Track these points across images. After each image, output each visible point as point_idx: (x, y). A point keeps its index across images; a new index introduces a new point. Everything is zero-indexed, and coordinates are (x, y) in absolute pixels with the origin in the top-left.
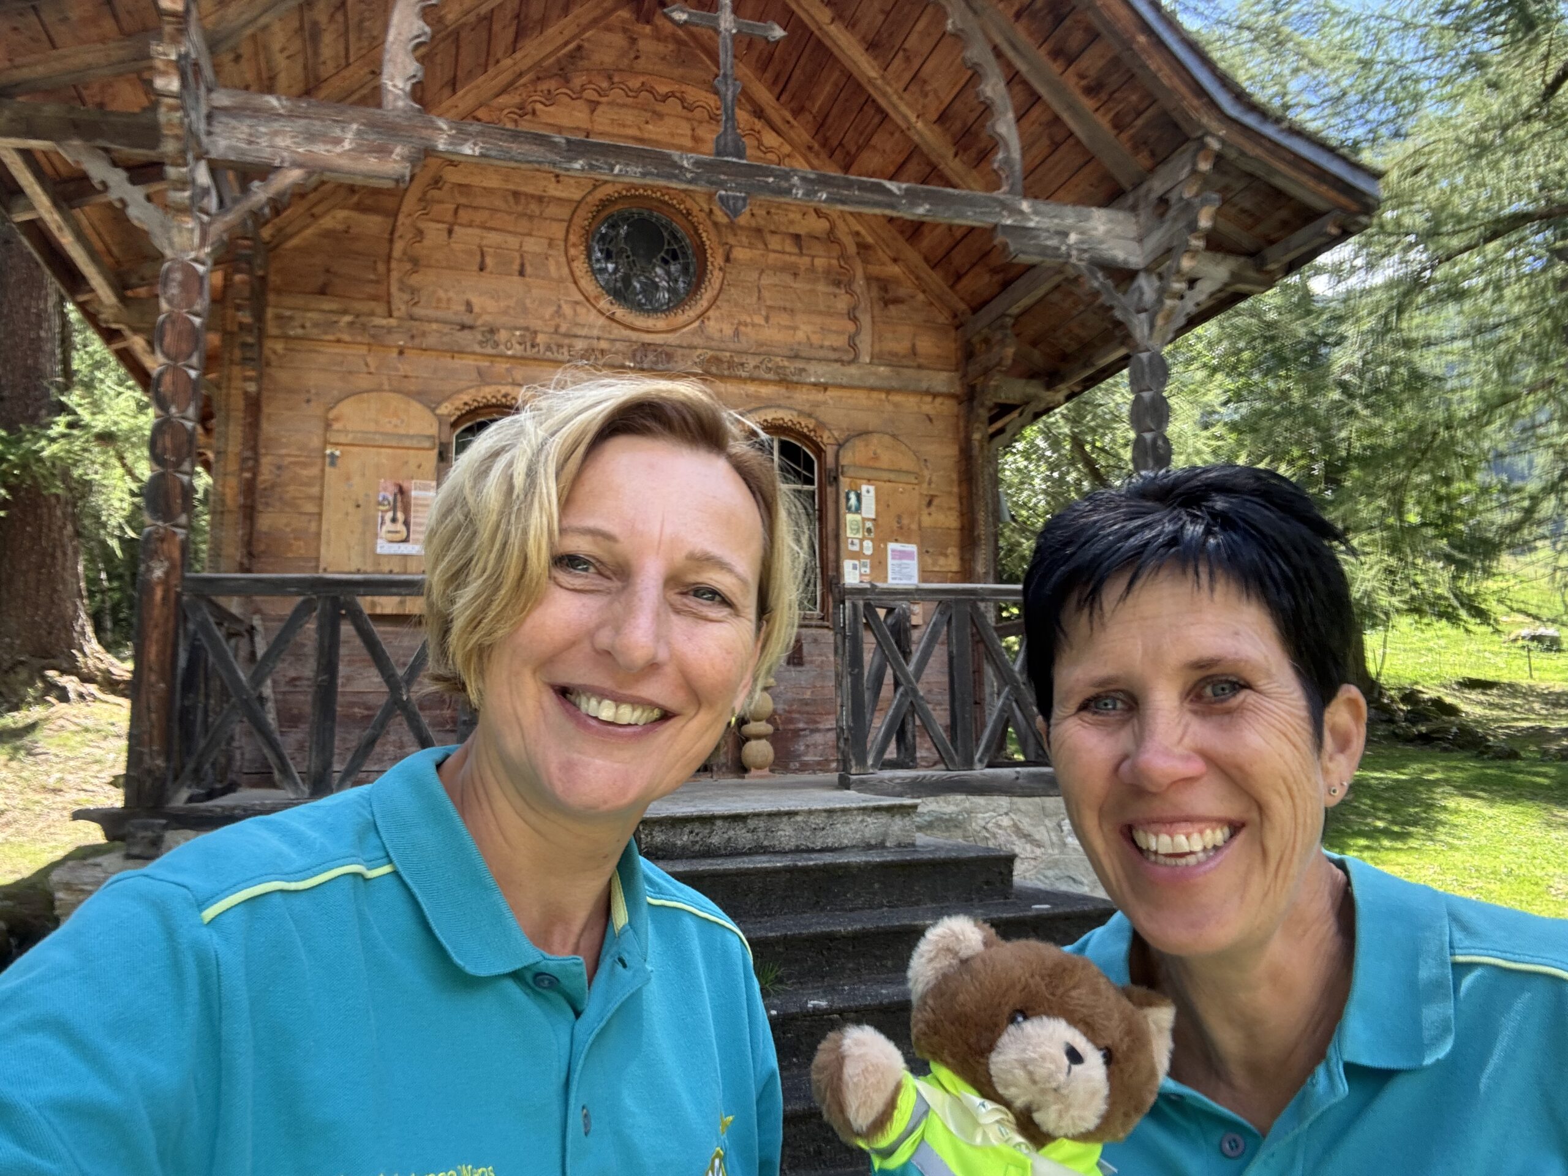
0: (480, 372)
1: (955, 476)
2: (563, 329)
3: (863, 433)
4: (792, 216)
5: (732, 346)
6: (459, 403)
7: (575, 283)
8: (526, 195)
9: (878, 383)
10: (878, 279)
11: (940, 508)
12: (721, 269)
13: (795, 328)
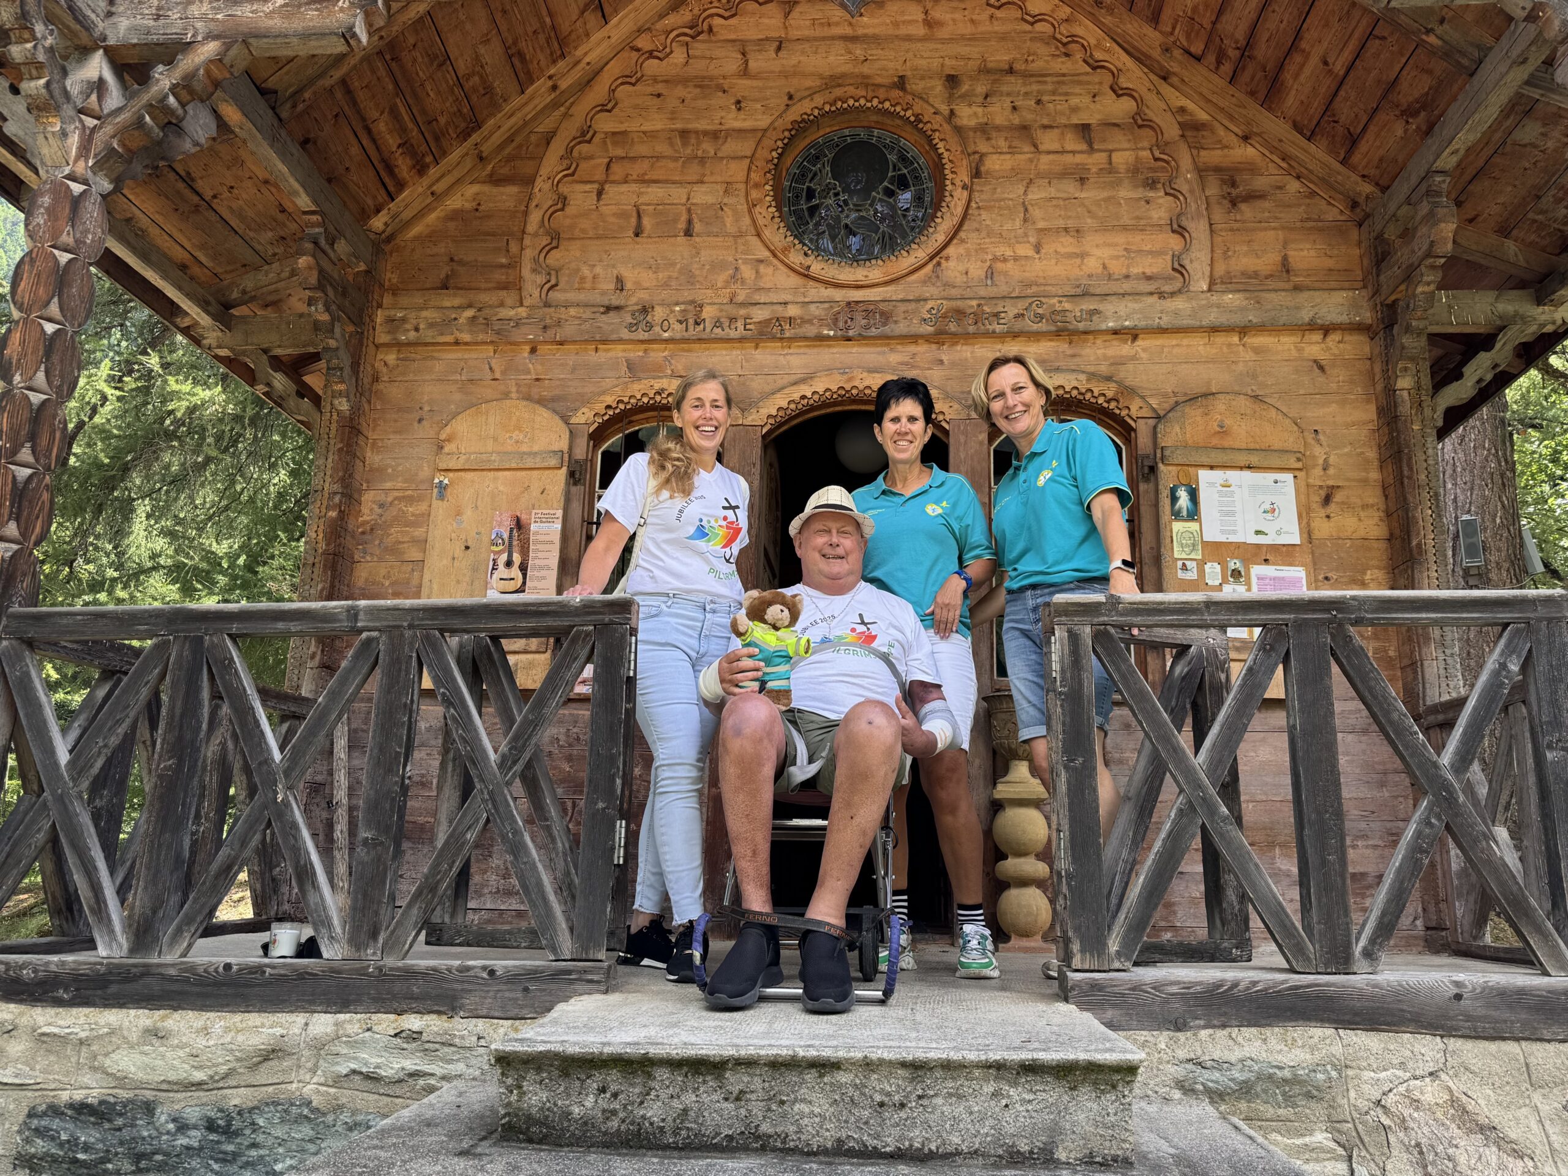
0: (631, 366)
1: (1372, 454)
2: (740, 298)
3: (1202, 397)
4: (1074, 101)
5: (983, 292)
6: (600, 408)
7: (758, 235)
8: (697, 132)
9: (1223, 319)
10: (1217, 169)
11: (1346, 506)
12: (965, 187)
13: (1083, 256)
